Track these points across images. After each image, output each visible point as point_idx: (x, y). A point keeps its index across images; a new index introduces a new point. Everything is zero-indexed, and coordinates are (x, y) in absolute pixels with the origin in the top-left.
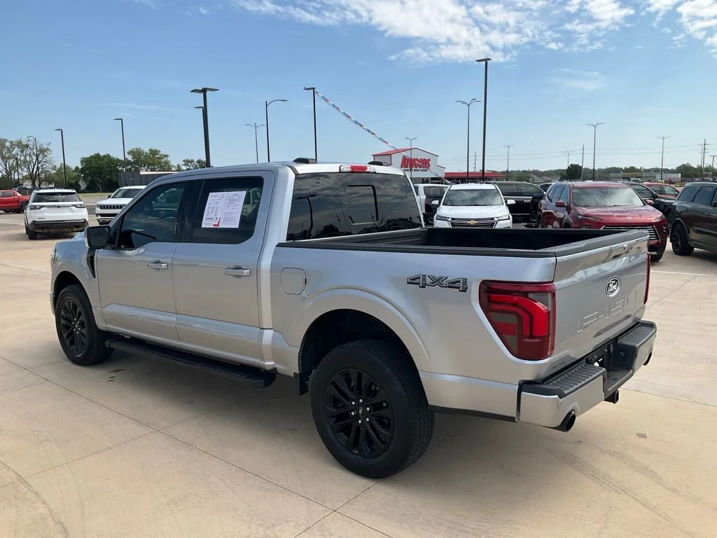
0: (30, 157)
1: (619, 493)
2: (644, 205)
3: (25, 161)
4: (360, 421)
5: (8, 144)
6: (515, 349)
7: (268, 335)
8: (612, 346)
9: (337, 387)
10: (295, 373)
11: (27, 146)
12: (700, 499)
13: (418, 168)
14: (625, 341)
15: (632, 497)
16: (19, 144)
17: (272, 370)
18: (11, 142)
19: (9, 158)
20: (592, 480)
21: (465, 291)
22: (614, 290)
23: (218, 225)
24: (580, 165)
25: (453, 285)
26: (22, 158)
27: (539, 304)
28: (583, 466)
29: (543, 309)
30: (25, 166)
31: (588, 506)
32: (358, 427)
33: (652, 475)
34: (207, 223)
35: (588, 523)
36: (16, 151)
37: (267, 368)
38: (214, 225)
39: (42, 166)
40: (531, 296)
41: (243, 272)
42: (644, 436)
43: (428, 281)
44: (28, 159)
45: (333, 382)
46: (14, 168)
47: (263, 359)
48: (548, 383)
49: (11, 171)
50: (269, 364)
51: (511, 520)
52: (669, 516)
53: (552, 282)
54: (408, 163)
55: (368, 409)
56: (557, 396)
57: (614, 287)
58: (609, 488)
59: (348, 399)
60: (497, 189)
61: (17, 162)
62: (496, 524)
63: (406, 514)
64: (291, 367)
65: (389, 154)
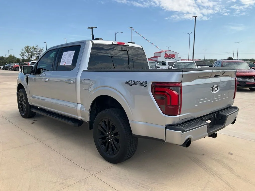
0: (37, 52)
1: (214, 176)
2: (251, 69)
3: (35, 54)
4: (109, 140)
5: (29, 48)
6: (164, 111)
7: (79, 106)
8: (216, 115)
9: (101, 127)
10: (88, 121)
11: (36, 48)
12: (249, 181)
13: (171, 58)
14: (223, 113)
15: (219, 178)
16: (33, 48)
17: (81, 120)
18: (31, 47)
19: (30, 52)
20: (204, 170)
21: (146, 87)
22: (216, 90)
23: (65, 64)
24: (232, 58)
25: (142, 84)
26: (34, 53)
27: (175, 92)
28: (202, 164)
29: (176, 94)
30: (35, 55)
31: (199, 180)
32: (109, 143)
33: (230, 169)
34: (62, 64)
35: (197, 187)
36: (32, 50)
37: (79, 119)
38: (64, 64)
39: (40, 55)
40: (171, 88)
41: (71, 82)
42: (232, 154)
43: (133, 83)
44: (36, 53)
45: (100, 125)
46: (31, 56)
47: (78, 115)
48: (179, 126)
49: (30, 57)
50: (80, 117)
51: (164, 184)
52: (233, 187)
53: (181, 82)
54: (167, 56)
55: (112, 136)
56: (181, 131)
57: (216, 89)
58: (210, 174)
59: (105, 131)
60: (194, 62)
61: (32, 54)
62: (158, 185)
63: (121, 178)
64: (87, 119)
65: (160, 53)
